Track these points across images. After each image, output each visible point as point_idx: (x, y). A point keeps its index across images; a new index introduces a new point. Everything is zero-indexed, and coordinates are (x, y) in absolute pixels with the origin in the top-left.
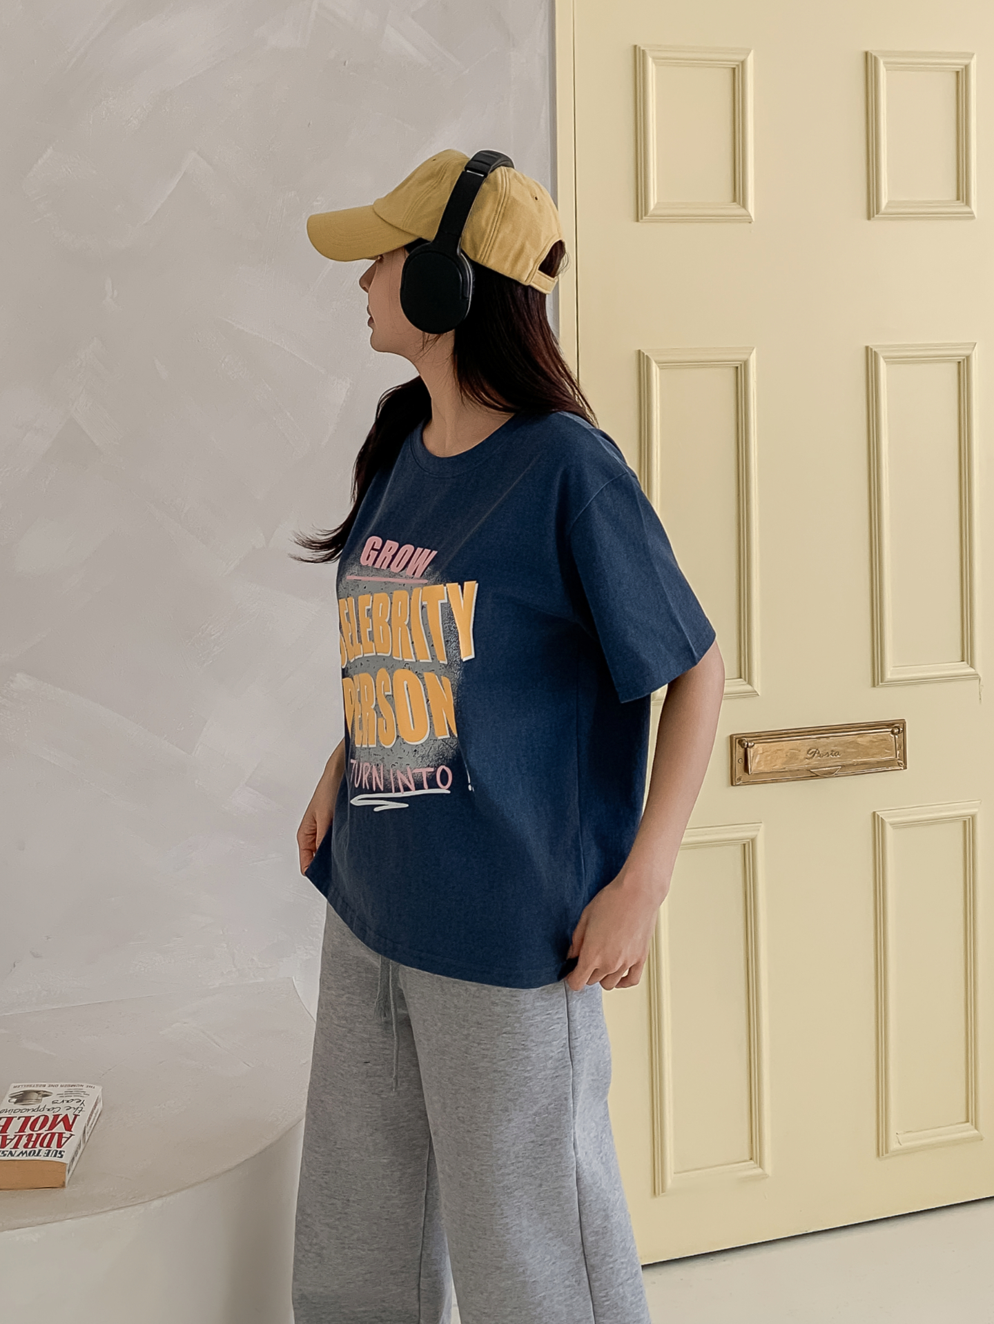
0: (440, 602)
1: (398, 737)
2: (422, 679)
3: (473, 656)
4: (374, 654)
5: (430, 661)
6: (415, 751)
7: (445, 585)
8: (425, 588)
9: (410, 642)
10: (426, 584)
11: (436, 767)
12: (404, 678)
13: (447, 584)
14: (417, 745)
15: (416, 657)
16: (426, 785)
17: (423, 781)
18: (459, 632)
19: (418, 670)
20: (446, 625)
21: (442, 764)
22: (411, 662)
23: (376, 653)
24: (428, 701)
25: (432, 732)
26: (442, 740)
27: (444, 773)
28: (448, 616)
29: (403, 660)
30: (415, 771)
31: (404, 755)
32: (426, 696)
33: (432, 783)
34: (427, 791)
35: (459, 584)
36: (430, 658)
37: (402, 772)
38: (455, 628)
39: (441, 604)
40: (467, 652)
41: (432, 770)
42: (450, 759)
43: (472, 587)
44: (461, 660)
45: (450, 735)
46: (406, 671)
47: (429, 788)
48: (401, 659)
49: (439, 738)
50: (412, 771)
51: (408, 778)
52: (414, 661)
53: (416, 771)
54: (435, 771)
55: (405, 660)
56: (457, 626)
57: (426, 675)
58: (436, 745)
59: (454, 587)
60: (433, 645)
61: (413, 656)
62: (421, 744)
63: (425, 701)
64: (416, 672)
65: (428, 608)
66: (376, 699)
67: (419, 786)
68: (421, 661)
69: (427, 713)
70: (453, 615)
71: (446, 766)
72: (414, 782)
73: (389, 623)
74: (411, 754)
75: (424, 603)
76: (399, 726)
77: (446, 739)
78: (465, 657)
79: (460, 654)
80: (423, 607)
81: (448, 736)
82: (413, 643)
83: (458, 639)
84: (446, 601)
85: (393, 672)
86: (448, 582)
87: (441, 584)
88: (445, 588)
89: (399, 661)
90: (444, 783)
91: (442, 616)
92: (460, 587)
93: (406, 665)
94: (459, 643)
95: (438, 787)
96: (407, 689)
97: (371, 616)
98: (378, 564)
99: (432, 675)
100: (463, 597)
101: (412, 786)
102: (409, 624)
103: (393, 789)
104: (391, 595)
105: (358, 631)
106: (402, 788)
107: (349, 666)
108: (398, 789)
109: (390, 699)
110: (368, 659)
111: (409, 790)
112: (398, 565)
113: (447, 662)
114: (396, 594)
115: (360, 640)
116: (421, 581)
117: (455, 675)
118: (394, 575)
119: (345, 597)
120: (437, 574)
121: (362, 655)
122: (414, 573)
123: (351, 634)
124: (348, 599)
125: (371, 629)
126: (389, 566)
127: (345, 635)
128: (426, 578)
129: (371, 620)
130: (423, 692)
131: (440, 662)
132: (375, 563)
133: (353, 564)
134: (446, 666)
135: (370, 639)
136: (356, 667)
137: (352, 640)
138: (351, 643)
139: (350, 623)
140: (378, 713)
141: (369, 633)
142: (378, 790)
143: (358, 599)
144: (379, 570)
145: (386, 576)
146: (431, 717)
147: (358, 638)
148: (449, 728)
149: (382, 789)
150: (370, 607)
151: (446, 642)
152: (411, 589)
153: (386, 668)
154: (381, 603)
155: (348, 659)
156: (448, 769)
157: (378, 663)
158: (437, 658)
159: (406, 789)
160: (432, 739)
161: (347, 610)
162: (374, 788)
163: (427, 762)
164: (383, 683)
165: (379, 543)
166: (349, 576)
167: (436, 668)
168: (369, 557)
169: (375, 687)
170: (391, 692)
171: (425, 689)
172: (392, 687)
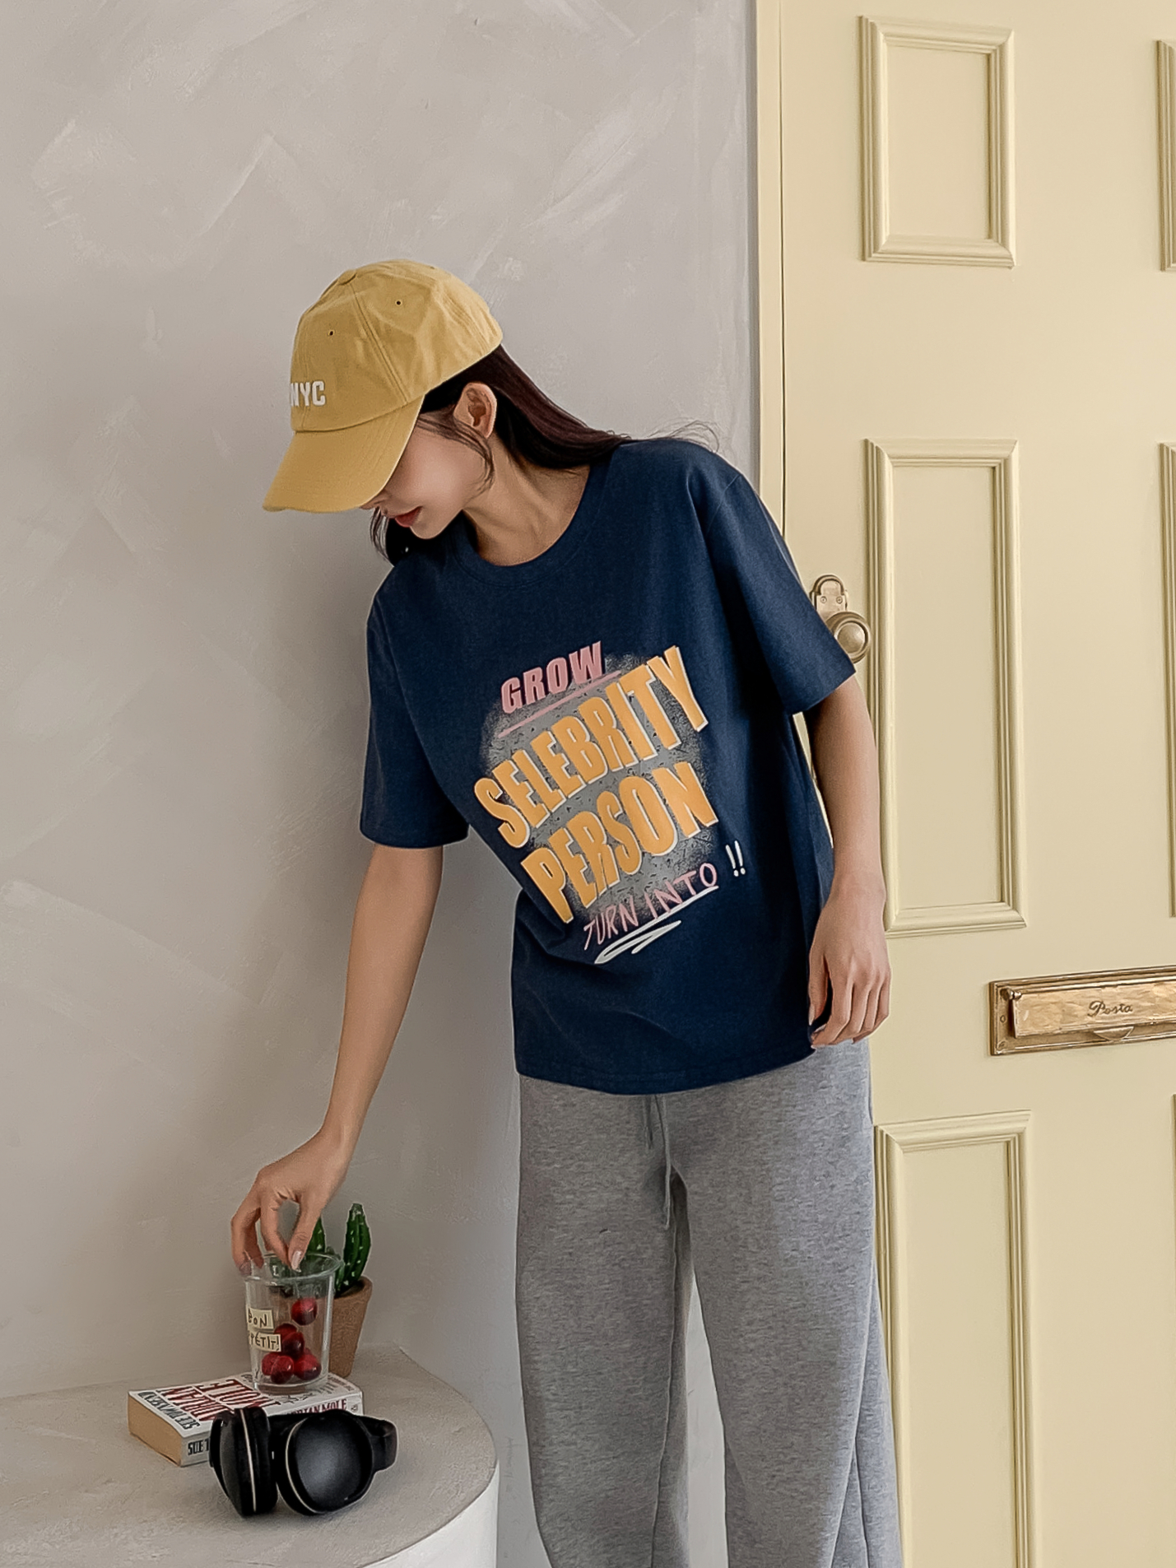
0: (648, 684)
1: (643, 854)
2: (651, 779)
3: (706, 723)
4: (584, 785)
5: (656, 754)
6: (669, 860)
7: (646, 664)
8: (621, 679)
9: (627, 743)
10: (620, 675)
11: (697, 869)
12: (631, 787)
13: (648, 662)
14: (668, 855)
15: (638, 759)
16: (692, 891)
17: (688, 889)
18: (681, 704)
19: (642, 772)
20: (666, 702)
21: (702, 863)
22: (634, 766)
23: (587, 783)
24: (664, 801)
25: (680, 834)
26: (694, 837)
27: (707, 870)
28: (663, 693)
29: (624, 766)
30: (675, 882)
31: (656, 871)
32: (661, 797)
33: (698, 887)
34: (695, 897)
35: (660, 656)
36: (654, 751)
37: (661, 890)
38: (676, 701)
39: (651, 683)
40: (699, 722)
41: (694, 872)
42: (709, 854)
43: (673, 653)
44: (695, 732)
45: (701, 828)
46: (632, 778)
47: (697, 892)
48: (622, 767)
49: (690, 836)
50: (672, 884)
51: (670, 893)
52: (637, 762)
53: (677, 881)
54: (698, 873)
55: (627, 766)
56: (677, 698)
57: (655, 773)
58: (689, 845)
59: (655, 661)
60: (655, 735)
61: (634, 757)
62: (673, 851)
63: (662, 803)
64: (643, 775)
65: (637, 696)
66: (605, 832)
67: (685, 895)
68: (645, 759)
69: (668, 815)
70: (667, 690)
71: (707, 863)
72: (679, 894)
73: (593, 740)
74: (665, 866)
75: (630, 694)
76: (641, 842)
77: (697, 835)
78: (698, 726)
79: (691, 726)
80: (630, 698)
81: (699, 831)
82: (630, 743)
83: (683, 712)
84: (654, 679)
85: (617, 787)
86: (647, 660)
87: (640, 664)
88: (647, 667)
89: (621, 771)
90: (710, 880)
91: (657, 696)
92: (661, 659)
93: (628, 772)
94: (686, 715)
95: (706, 888)
96: (638, 797)
97: (562, 751)
98: (530, 700)
99: (662, 769)
100: (669, 668)
101: (678, 899)
102: (619, 726)
103: (655, 914)
104: (575, 713)
105: (547, 779)
106: (666, 907)
107: (534, 835)
108: (661, 912)
109: (623, 818)
110: (577, 797)
111: (675, 904)
112: (558, 685)
113: (680, 743)
114: (581, 709)
115: (554, 786)
116: (609, 676)
117: (693, 751)
118: (563, 695)
119: (506, 758)
120: (628, 658)
121: (565, 800)
122: (589, 677)
123: (532, 792)
124: (513, 757)
125: (568, 763)
126: (547, 692)
127: (516, 803)
128: (613, 671)
129: (563, 755)
130: (657, 793)
131: (670, 748)
132: (524, 702)
133: (497, 720)
134: (678, 749)
135: (570, 774)
136: (555, 822)
137: (536, 798)
138: (535, 803)
139: (527, 780)
140: (613, 843)
141: (567, 769)
142: (632, 928)
143: (531, 747)
144: (537, 703)
145: (552, 703)
146: (673, 817)
147: (550, 786)
148: (698, 821)
149: (637, 924)
150: (555, 742)
151: (673, 720)
152: (600, 692)
153: (607, 788)
154: (567, 730)
155: (531, 828)
156: (709, 866)
157: (592, 792)
158: (665, 746)
159: (672, 905)
160: (682, 840)
161: (517, 770)
162: (626, 929)
163: (685, 866)
164: (608, 807)
165: (516, 683)
166: (501, 733)
167: (665, 759)
168: (512, 702)
169: (600, 819)
170: (622, 811)
171: (658, 791)
172: (621, 803)
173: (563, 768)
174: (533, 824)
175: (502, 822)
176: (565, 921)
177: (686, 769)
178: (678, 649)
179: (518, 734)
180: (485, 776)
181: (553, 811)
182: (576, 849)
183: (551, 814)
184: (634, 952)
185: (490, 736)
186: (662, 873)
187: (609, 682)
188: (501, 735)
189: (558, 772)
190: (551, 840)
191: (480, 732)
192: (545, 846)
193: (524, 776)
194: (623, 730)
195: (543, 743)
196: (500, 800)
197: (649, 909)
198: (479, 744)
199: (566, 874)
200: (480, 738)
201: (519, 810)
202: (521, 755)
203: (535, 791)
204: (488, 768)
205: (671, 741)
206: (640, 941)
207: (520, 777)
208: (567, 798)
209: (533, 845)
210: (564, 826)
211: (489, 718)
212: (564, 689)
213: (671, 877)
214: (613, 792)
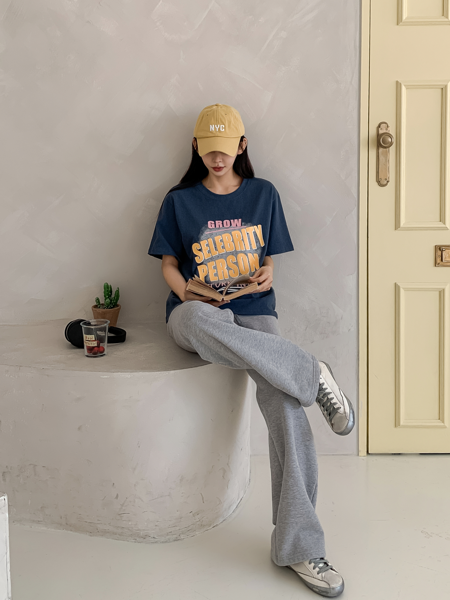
2: (247, 256)
3: (264, 245)
4: (225, 252)
5: (250, 250)
7: (253, 227)
8: (246, 228)
10: (246, 227)
12: (241, 256)
15: (245, 249)
18: (259, 239)
19: (245, 253)
20: (256, 237)
23: (226, 252)
25: (251, 271)
28: (256, 235)
38: (258, 237)
39: (253, 232)
40: (262, 244)
44: (261, 247)
46: (242, 254)
48: (240, 250)
52: (245, 250)
57: (249, 254)
59: (255, 227)
60: (251, 244)
65: (249, 233)
66: (227, 265)
68: (247, 250)
73: (233, 241)
75: (248, 232)
76: (240, 271)
79: (260, 245)
80: (248, 234)
82: (244, 245)
85: (237, 255)
89: (240, 251)
91: (254, 235)
92: (257, 227)
93: (241, 252)
94: (260, 242)
98: (217, 226)
99: (250, 254)
100: (258, 229)
102: (243, 240)
104: (231, 233)
105: (215, 248)
107: (204, 261)
109: (237, 264)
110: (222, 255)
112: (227, 225)
113: (257, 248)
114: (233, 232)
116: (243, 227)
117: (259, 251)
118: (228, 228)
119: (206, 239)
120: (249, 224)
122: (237, 226)
123: (209, 250)
124: (208, 240)
126: (223, 226)
127: (203, 252)
128: (244, 226)
129: (223, 243)
131: (254, 249)
132: (215, 227)
133: (206, 229)
134: (256, 250)
135: (222, 248)
136: (212, 259)
137: (209, 252)
138: (208, 253)
139: (209, 247)
140: (229, 269)
143: (214, 239)
144: (219, 228)
145: (224, 229)
146: (250, 266)
147: (215, 250)
148: (255, 269)
150: (221, 239)
151: (256, 242)
152: (240, 230)
153: (233, 254)
154: (226, 237)
157: (228, 254)
158: (253, 248)
161: (207, 243)
164: (231, 259)
165: (213, 222)
166: (207, 233)
167: (252, 252)
168: (211, 226)
169: (226, 262)
170: (236, 261)
171: (248, 259)
172: (237, 259)
173: (221, 246)
174: (205, 258)
175: (197, 256)
177: (257, 256)
178: (261, 226)
179: (211, 234)
180: (197, 243)
181: (213, 256)
182: (215, 268)
183: (212, 257)
185: (203, 232)
187: (243, 228)
188: (206, 233)
189: (219, 246)
190: (208, 264)
191: (200, 231)
192: (206, 265)
193: (209, 245)
194: (243, 241)
195: (218, 239)
196: (199, 250)
198: (199, 234)
199: (208, 272)
201: (203, 254)
202: (210, 240)
204: (199, 240)
205: (255, 247)
207: (207, 245)
208: (219, 254)
209: (203, 263)
210: (215, 261)
211: (203, 228)
212: (229, 227)
214: (235, 256)
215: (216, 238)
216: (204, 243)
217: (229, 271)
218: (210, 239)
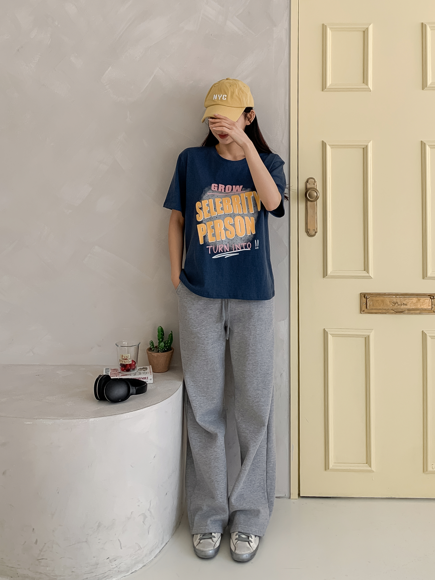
0: (251, 196)
1: (236, 235)
2: (244, 218)
6: (241, 239)
8: (245, 193)
9: (241, 208)
10: (245, 192)
11: (247, 243)
12: (238, 219)
14: (241, 237)
16: (244, 248)
18: (257, 204)
19: (243, 216)
20: (254, 202)
22: (241, 214)
23: (224, 213)
24: (245, 225)
25: (246, 233)
26: (249, 235)
27: (249, 244)
29: (239, 213)
31: (237, 240)
33: (246, 247)
34: (245, 250)
36: (247, 212)
37: (237, 244)
41: (246, 244)
44: (258, 211)
46: (240, 217)
50: (240, 244)
51: (239, 246)
53: (242, 245)
54: (247, 244)
56: (257, 202)
57: (246, 217)
58: (247, 237)
60: (249, 209)
61: (242, 212)
62: (243, 237)
63: (244, 225)
65: (248, 198)
66: (224, 226)
67: (242, 248)
68: (245, 213)
70: (255, 199)
71: (250, 242)
73: (232, 204)
75: (246, 197)
76: (236, 232)
79: (258, 209)
80: (246, 198)
81: (251, 234)
84: (253, 196)
85: (234, 217)
89: (237, 214)
90: (249, 247)
92: (256, 192)
93: (239, 215)
94: (257, 206)
95: (247, 248)
96: (239, 221)
97: (222, 203)
98: (220, 190)
99: (247, 217)
101: (240, 248)
102: (241, 203)
103: (234, 250)
104: (230, 198)
105: (214, 208)
106: (237, 249)
107: (204, 220)
108: (235, 250)
109: (233, 225)
110: (220, 216)
111: (239, 249)
112: (229, 190)
113: (254, 212)
114: (233, 197)
115: (216, 210)
117: (256, 215)
119: (207, 199)
120: (249, 189)
121: (217, 215)
122: (237, 191)
123: (209, 210)
124: (209, 200)
125: (222, 207)
126: (224, 191)
127: (203, 211)
130: (244, 222)
132: (218, 189)
133: (209, 190)
134: (253, 214)
135: (221, 210)
136: (211, 219)
137: (209, 212)
138: (208, 213)
139: (209, 207)
140: (226, 229)
141: (221, 208)
142: (227, 251)
143: (215, 200)
144: (221, 192)
145: (225, 194)
146: (246, 229)
147: (215, 210)
148: (251, 232)
149: (228, 251)
150: (221, 201)
151: (254, 207)
152: (238, 194)
153: (231, 216)
155: (204, 218)
156: (250, 243)
157: (226, 216)
158: (250, 212)
159: (238, 249)
160: (246, 235)
161: (208, 203)
162: (225, 251)
163: (245, 242)
164: (228, 221)
165: (216, 185)
166: (209, 193)
167: (249, 215)
168: (214, 189)
169: (224, 223)
170: (233, 223)
171: (245, 221)
172: (234, 221)
173: (220, 207)
174: (205, 217)
175: (198, 214)
176: (200, 243)
177: (253, 219)
179: (214, 195)
180: (199, 201)
181: (212, 216)
182: (213, 228)
184: (225, 257)
185: (206, 192)
186: (239, 241)
187: (242, 193)
189: (218, 208)
190: (207, 223)
191: (203, 190)
192: (205, 224)
193: (209, 205)
194: (241, 205)
196: (200, 208)
197: (233, 248)
199: (207, 232)
200: (202, 192)
201: (203, 213)
202: (211, 201)
203: (210, 210)
204: (201, 200)
205: (252, 211)
206: (227, 255)
209: (202, 222)
210: (213, 221)
211: (206, 189)
212: (230, 192)
213: (240, 242)
214: (232, 218)
215: (217, 200)
216: (205, 202)
217: (226, 232)
218: (211, 199)
